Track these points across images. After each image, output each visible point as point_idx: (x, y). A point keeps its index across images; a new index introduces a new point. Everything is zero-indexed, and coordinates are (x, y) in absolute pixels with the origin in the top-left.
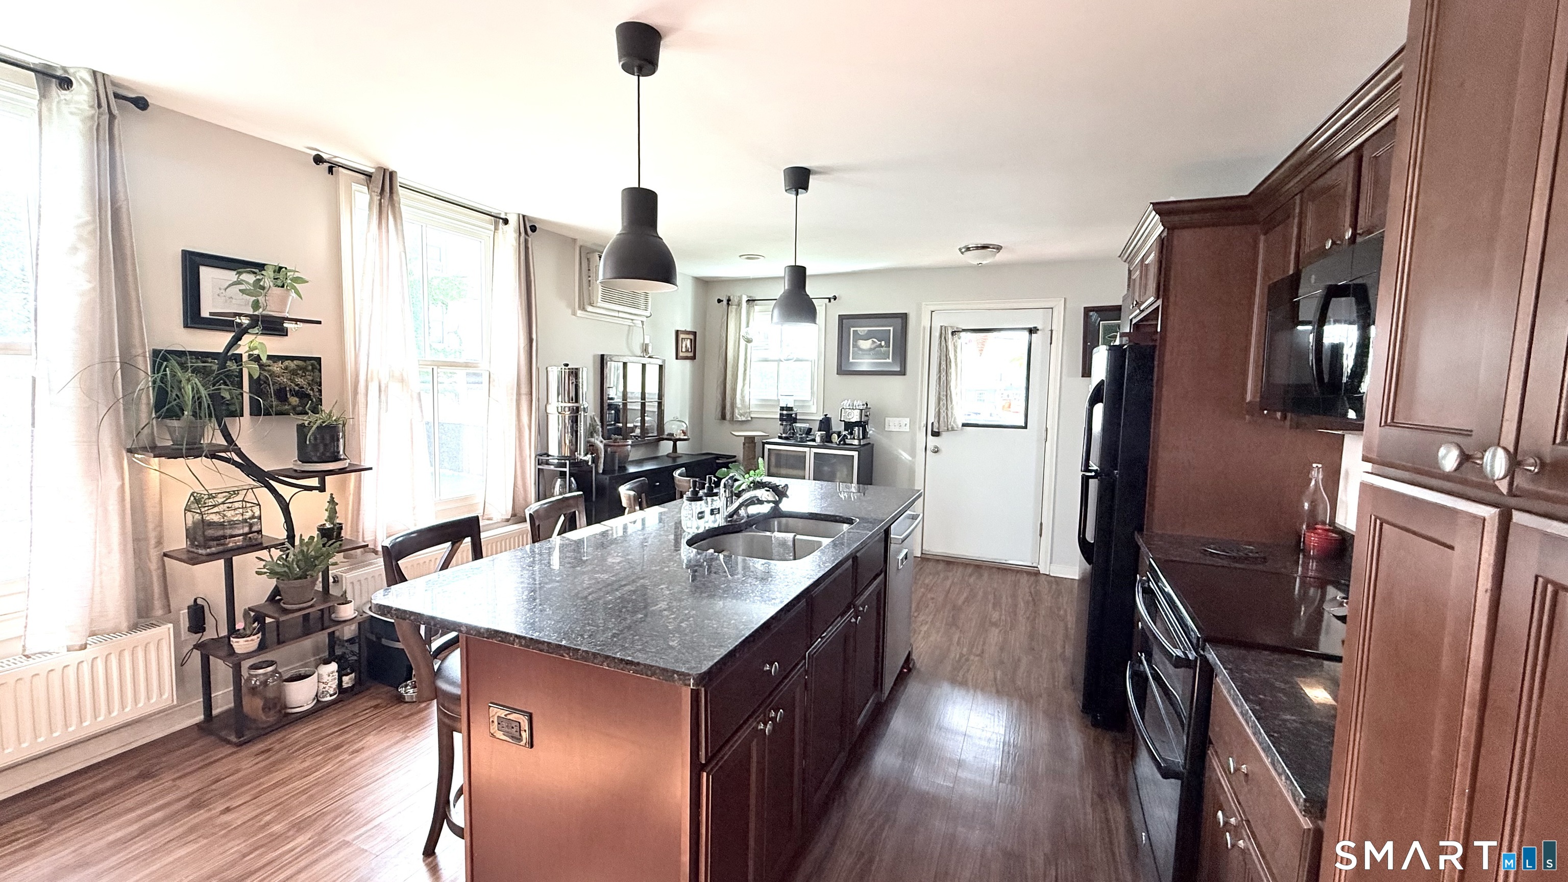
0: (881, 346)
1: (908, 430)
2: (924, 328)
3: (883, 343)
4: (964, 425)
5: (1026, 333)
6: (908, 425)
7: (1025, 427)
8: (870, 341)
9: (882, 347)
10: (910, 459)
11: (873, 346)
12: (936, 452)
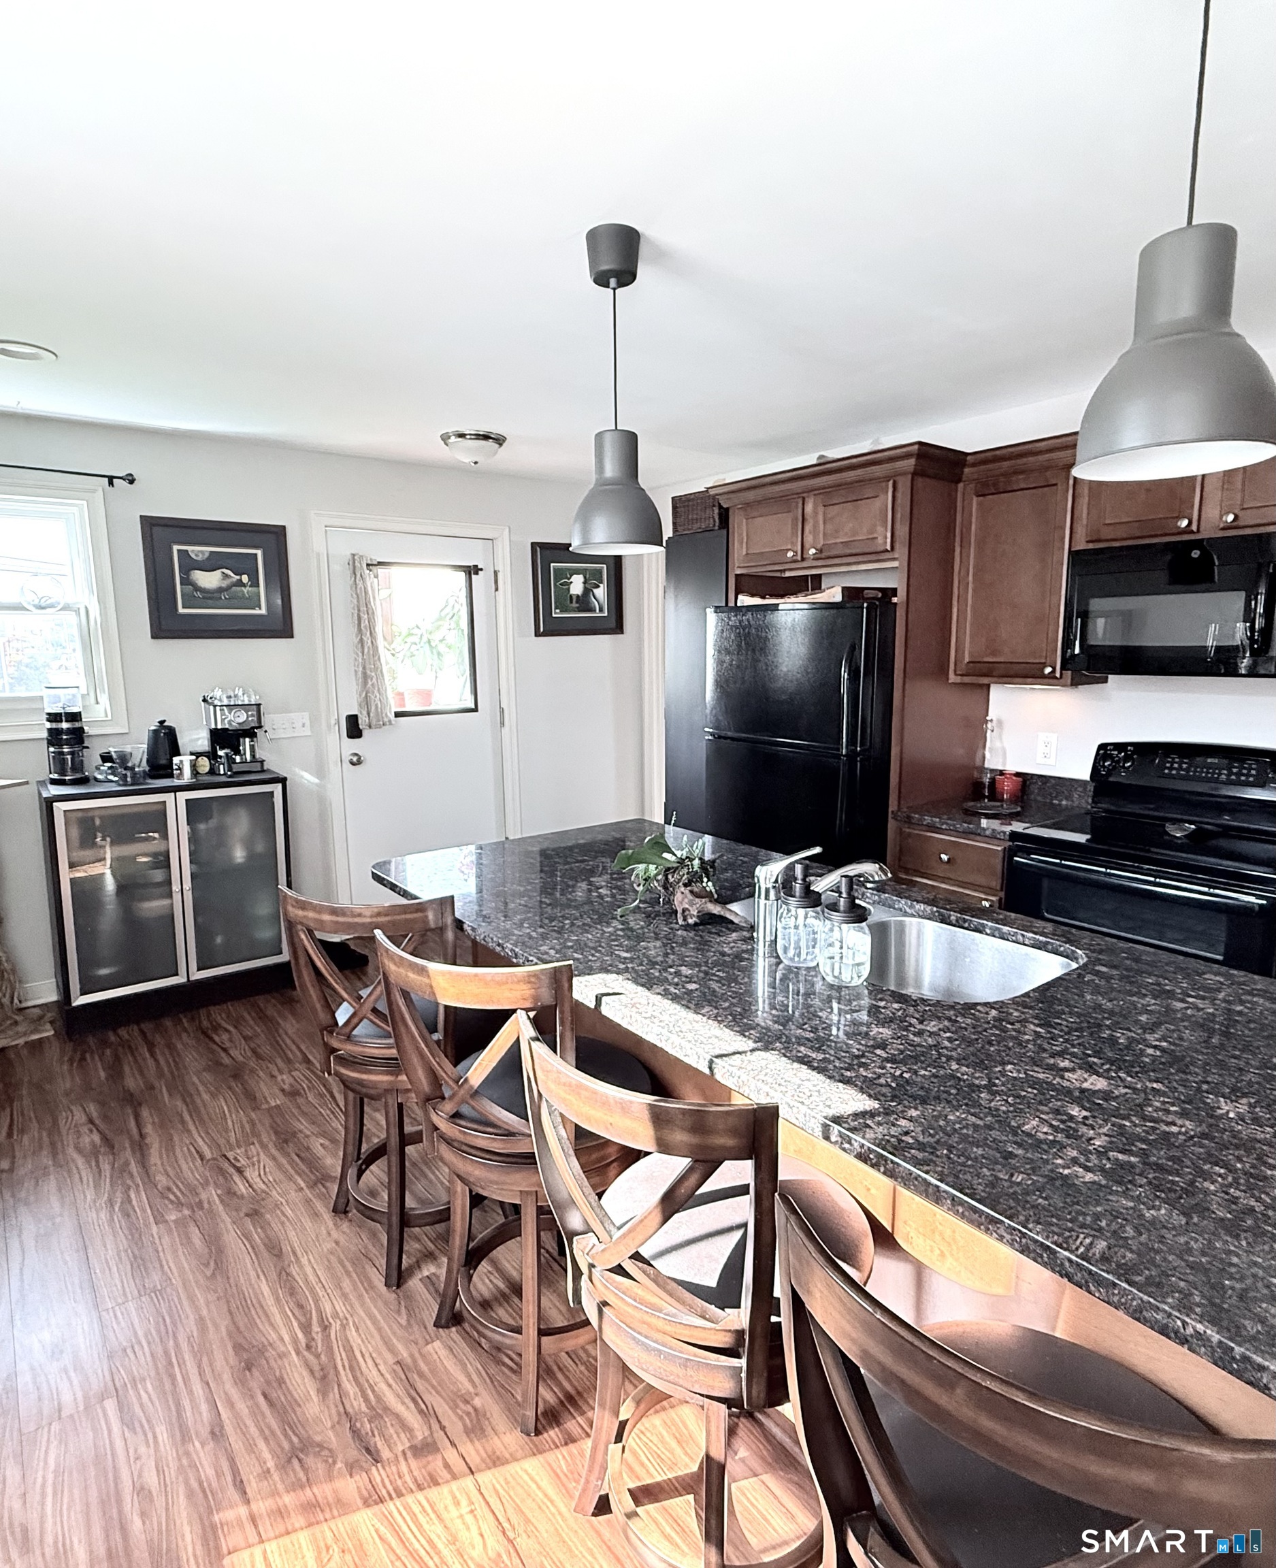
0: (240, 583)
1: (309, 733)
2: (318, 555)
3: (245, 578)
4: (397, 715)
5: (462, 576)
6: (308, 723)
7: (475, 710)
8: (218, 573)
9: (244, 585)
10: (317, 781)
11: (224, 584)
12: (359, 762)
